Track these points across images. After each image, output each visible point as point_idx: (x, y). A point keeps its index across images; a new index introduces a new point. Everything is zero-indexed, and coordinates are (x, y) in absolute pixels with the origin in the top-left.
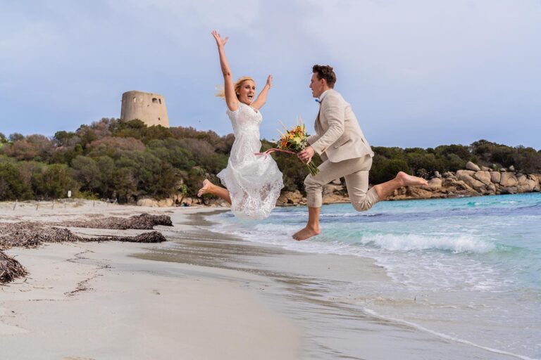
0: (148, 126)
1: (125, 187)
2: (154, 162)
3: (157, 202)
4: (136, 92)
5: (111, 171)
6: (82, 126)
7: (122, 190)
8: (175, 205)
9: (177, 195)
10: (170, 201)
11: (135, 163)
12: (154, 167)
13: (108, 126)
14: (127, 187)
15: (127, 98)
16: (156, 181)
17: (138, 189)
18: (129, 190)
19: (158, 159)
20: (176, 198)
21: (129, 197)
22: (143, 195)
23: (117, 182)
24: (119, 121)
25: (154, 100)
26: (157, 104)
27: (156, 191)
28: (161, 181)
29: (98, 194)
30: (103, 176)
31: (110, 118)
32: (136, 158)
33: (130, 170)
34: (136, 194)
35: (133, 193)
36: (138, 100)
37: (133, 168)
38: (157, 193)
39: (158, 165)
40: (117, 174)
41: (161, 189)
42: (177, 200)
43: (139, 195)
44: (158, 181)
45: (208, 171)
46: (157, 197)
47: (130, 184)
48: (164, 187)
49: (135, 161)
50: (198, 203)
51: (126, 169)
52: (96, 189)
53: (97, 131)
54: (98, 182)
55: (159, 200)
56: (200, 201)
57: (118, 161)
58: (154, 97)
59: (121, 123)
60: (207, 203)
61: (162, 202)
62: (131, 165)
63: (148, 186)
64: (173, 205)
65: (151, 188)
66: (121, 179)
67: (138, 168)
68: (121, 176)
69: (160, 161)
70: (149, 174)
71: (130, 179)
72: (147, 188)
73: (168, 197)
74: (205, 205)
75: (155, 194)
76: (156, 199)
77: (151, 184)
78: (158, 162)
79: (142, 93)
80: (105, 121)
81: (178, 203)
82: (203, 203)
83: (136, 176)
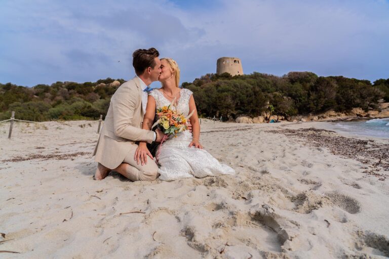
0: (233, 76)
1: (226, 107)
2: (247, 88)
3: (251, 119)
4: (224, 58)
5: (214, 96)
6: (196, 79)
7: (223, 110)
8: (265, 121)
9: (266, 113)
10: (261, 118)
11: (232, 89)
12: (247, 91)
13: (210, 78)
14: (228, 107)
15: (220, 62)
16: (250, 102)
17: (236, 109)
18: (230, 110)
19: (249, 85)
20: (266, 116)
21: (229, 116)
22: (240, 114)
23: (219, 104)
24: (216, 74)
25: (235, 61)
26: (237, 64)
27: (250, 110)
28: (254, 102)
29: (205, 114)
30: (208, 100)
31: (211, 73)
32: (233, 85)
33: (229, 94)
34: (235, 113)
35: (232, 112)
36: (226, 62)
37: (231, 93)
38: (251, 112)
39: (250, 90)
40: (219, 98)
41: (254, 108)
42: (266, 117)
43: (237, 114)
44: (251, 102)
45: (285, 95)
46: (251, 115)
47: (230, 105)
48: (257, 106)
49: (233, 87)
50: (282, 119)
51: (226, 93)
52: (204, 110)
53: (204, 81)
54: (205, 104)
55: (253, 118)
56: (284, 118)
57: (219, 88)
58: (235, 59)
59: (217, 76)
60: (289, 119)
61: (255, 119)
62: (229, 90)
63: (244, 106)
64: (264, 121)
65: (246, 108)
66: (222, 101)
67: (235, 93)
68: (222, 99)
69: (251, 86)
70: (244, 97)
71: (229, 101)
72: (242, 108)
73: (260, 115)
74: (288, 120)
75: (249, 112)
76: (251, 117)
77: (246, 105)
78: (250, 87)
79: (228, 58)
80: (208, 75)
81: (267, 119)
82: (286, 119)
83: (234, 98)
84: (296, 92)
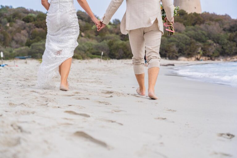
2: (186, 39)
5: (166, 44)
7: (171, 53)
9: (197, 55)
10: (193, 59)
11: (177, 40)
12: (186, 42)
14: (174, 52)
16: (186, 49)
17: (179, 53)
19: (188, 37)
20: (197, 57)
21: (174, 57)
22: (181, 56)
23: (169, 49)
28: (189, 49)
34: (178, 55)
35: (176, 54)
37: (176, 43)
38: (187, 55)
39: (188, 41)
40: (169, 46)
41: (189, 53)
45: (215, 42)
47: (175, 50)
48: (190, 51)
50: (209, 59)
51: (172, 43)
57: (169, 39)
60: (213, 59)
61: (189, 59)
62: (175, 41)
65: (184, 52)
66: (171, 48)
67: (179, 43)
70: (184, 45)
71: (174, 48)
72: (182, 52)
73: (193, 57)
76: (187, 57)
77: (184, 50)
78: (188, 39)
81: (198, 59)
82: (211, 59)
83: (177, 46)
84: (221, 41)
